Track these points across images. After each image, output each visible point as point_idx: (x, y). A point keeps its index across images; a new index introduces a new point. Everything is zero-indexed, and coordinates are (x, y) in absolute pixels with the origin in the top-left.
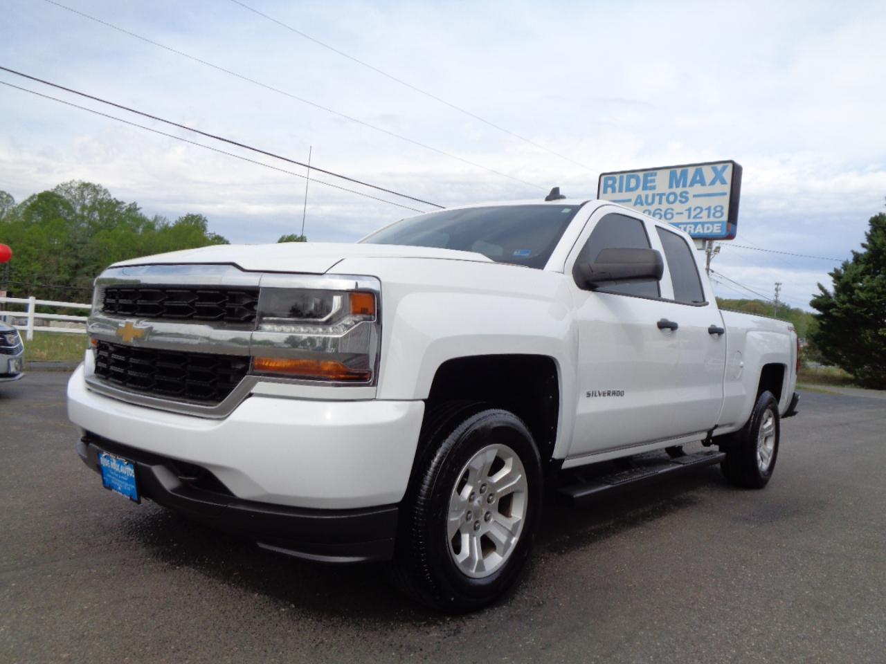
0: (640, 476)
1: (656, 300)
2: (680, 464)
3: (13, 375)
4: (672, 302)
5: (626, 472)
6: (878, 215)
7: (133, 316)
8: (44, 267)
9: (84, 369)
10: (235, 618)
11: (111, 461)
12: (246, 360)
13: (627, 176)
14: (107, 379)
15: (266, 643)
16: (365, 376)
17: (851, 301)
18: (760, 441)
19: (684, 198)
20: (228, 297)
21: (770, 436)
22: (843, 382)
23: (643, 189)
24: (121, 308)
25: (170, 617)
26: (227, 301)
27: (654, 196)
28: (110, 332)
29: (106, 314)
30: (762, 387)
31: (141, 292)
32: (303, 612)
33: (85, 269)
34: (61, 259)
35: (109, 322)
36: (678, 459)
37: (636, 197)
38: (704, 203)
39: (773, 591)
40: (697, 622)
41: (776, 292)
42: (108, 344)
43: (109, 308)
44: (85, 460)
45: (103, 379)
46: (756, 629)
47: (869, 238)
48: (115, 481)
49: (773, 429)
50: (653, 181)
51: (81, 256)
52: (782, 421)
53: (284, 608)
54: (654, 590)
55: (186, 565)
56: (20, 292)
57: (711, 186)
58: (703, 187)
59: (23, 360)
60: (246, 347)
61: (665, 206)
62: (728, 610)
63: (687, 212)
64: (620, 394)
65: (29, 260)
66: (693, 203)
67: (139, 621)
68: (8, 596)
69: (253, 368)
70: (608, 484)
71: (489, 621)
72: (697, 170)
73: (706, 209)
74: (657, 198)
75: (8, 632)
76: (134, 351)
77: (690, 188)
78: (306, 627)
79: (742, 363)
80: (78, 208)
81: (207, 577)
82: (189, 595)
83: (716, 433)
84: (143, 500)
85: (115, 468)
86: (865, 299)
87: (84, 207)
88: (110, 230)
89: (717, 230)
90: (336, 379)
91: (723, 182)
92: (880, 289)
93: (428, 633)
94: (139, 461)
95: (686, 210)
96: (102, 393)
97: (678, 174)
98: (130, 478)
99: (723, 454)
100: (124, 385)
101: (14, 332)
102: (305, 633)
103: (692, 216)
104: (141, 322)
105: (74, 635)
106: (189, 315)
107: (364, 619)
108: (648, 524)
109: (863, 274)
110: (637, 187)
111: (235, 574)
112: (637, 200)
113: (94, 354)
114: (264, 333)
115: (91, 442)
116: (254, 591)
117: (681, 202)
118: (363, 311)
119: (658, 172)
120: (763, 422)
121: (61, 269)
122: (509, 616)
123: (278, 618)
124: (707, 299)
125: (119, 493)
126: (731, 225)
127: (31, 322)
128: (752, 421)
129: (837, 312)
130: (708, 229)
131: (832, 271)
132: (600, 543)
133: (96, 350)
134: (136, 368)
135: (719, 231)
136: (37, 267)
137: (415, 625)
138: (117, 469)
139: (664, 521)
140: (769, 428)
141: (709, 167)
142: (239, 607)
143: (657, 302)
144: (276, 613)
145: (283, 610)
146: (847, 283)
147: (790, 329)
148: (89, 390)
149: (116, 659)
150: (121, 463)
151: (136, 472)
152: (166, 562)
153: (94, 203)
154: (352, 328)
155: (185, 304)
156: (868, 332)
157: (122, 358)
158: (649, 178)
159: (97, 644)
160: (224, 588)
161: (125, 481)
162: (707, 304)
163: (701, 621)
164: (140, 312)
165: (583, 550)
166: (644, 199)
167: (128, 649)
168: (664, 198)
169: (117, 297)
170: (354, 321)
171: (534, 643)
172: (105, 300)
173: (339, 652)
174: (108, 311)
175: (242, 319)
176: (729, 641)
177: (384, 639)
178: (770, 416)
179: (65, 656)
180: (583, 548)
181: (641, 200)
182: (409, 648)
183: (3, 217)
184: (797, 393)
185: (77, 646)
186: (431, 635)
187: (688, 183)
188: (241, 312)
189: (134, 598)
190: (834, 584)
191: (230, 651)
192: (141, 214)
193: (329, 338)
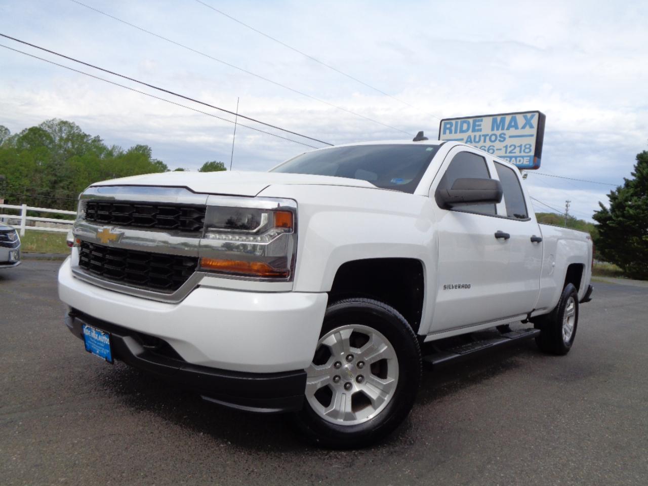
0: (480, 347)
1: (493, 216)
2: (508, 338)
3: (13, 263)
4: (505, 218)
5: (470, 344)
6: (642, 152)
7: (108, 223)
8: (31, 182)
9: (71, 261)
10: (187, 451)
11: (91, 332)
12: (195, 260)
13: (461, 122)
14: (88, 270)
15: (211, 471)
16: (285, 274)
17: (623, 216)
18: (565, 320)
19: (502, 138)
20: (181, 212)
21: (571, 316)
22: (615, 274)
23: (472, 132)
24: (99, 217)
25: (138, 451)
26: (180, 215)
27: (480, 136)
28: (91, 235)
29: (87, 221)
30: (568, 281)
31: (115, 206)
32: (237, 448)
33: (61, 184)
34: (44, 176)
35: (91, 228)
36: (507, 334)
37: (467, 137)
38: (517, 142)
39: (582, 434)
40: (529, 459)
41: (566, 208)
42: (89, 244)
43: (89, 217)
44: (71, 330)
45: (85, 269)
46: (573, 464)
47: (637, 169)
48: (94, 347)
49: (573, 311)
50: (480, 125)
51: (58, 174)
52: (580, 305)
53: (223, 444)
54: (495, 433)
55: (148, 410)
56: (14, 200)
57: (522, 130)
58: (517, 130)
59: (20, 252)
60: (196, 249)
61: (488, 144)
62: (551, 449)
63: (505, 148)
64: (468, 287)
65: (20, 177)
66: (509, 141)
67: (116, 454)
68: (17, 432)
69: (201, 266)
70: (457, 353)
71: (376, 456)
72: (512, 117)
73: (518, 147)
74: (482, 138)
75: (19, 461)
76: (110, 250)
77: (508, 131)
78: (240, 459)
79: (554, 263)
80: (57, 138)
81: (164, 420)
82: (151, 433)
83: (533, 314)
84: (116, 361)
85: (94, 337)
86: (633, 214)
87: (61, 139)
88: (80, 156)
89: (527, 162)
90: (263, 276)
91: (531, 127)
92: (645, 207)
93: (331, 465)
94: (114, 333)
95: (504, 147)
96: (85, 280)
97: (498, 120)
98: (106, 345)
99: (538, 331)
100: (101, 275)
101: (13, 231)
102: (239, 464)
103: (508, 152)
104: (115, 228)
105: (68, 463)
106: (152, 224)
107: (283, 454)
108: (485, 382)
109: (632, 195)
110: (468, 130)
111: (185, 417)
112: (468, 139)
113: (79, 250)
114: (209, 240)
115: (77, 316)
116: (199, 432)
117: (500, 141)
118: (284, 225)
119: (484, 118)
120: (567, 306)
121: (44, 184)
122: (390, 452)
123: (219, 452)
124: (530, 216)
125: (97, 355)
126: (537, 158)
127: (23, 223)
128: (559, 306)
129: (613, 223)
130: (520, 161)
131: (610, 193)
132: (451, 396)
133: (80, 248)
134: (111, 262)
135: (528, 163)
136: (26, 182)
137: (320, 458)
138: (96, 338)
139: (496, 380)
140: (571, 310)
141: (521, 116)
142: (189, 443)
143: (494, 218)
144: (217, 449)
145: (222, 445)
146: (620, 203)
147: (588, 238)
148: (75, 277)
149: (100, 483)
150: (99, 334)
151: (111, 341)
152: (132, 407)
153: (68, 136)
154: (275, 238)
155: (149, 216)
156: (635, 238)
157: (100, 255)
158: (477, 123)
159: (86, 471)
160: (177, 428)
161: (102, 347)
162: (530, 219)
163: (532, 457)
164: (113, 221)
165: (439, 402)
166: (473, 139)
167: (109, 475)
168: (488, 138)
169: (96, 209)
170: (277, 233)
171: (410, 474)
172: (87, 211)
173: (266, 479)
174: (89, 219)
175: (192, 229)
176: (554, 473)
177: (298, 469)
178: (572, 302)
179: (63, 479)
180: (439, 400)
181: (471, 139)
182: (318, 477)
183: (2, 144)
184: (591, 285)
185: (72, 472)
186: (333, 466)
187: (506, 128)
188: (191, 223)
189: (111, 435)
190: (626, 429)
191: (185, 478)
192: (103, 144)
193: (257, 245)
